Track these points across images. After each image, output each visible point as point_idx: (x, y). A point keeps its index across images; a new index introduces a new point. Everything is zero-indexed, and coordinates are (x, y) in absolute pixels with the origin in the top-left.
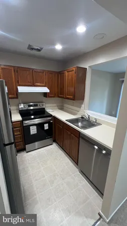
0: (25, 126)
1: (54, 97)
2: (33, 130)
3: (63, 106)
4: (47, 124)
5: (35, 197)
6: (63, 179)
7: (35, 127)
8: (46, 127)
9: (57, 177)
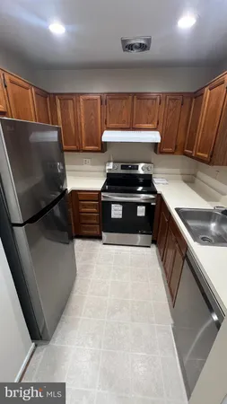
0: (103, 202)
1: (173, 153)
2: (116, 212)
3: (195, 175)
4: (144, 207)
5: (78, 317)
6: (133, 320)
7: (120, 208)
8: (141, 211)
9: (124, 308)
